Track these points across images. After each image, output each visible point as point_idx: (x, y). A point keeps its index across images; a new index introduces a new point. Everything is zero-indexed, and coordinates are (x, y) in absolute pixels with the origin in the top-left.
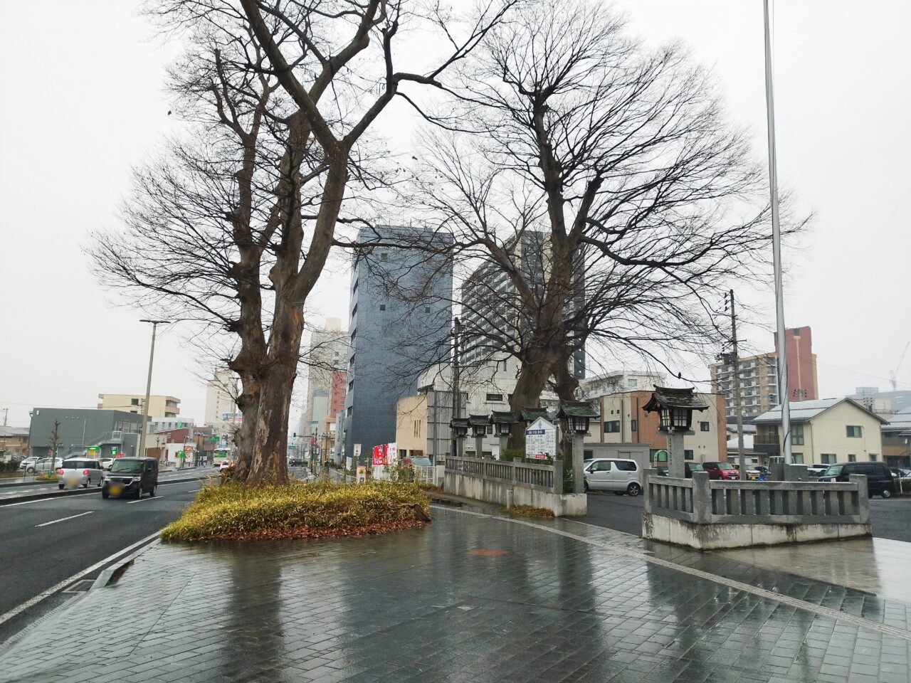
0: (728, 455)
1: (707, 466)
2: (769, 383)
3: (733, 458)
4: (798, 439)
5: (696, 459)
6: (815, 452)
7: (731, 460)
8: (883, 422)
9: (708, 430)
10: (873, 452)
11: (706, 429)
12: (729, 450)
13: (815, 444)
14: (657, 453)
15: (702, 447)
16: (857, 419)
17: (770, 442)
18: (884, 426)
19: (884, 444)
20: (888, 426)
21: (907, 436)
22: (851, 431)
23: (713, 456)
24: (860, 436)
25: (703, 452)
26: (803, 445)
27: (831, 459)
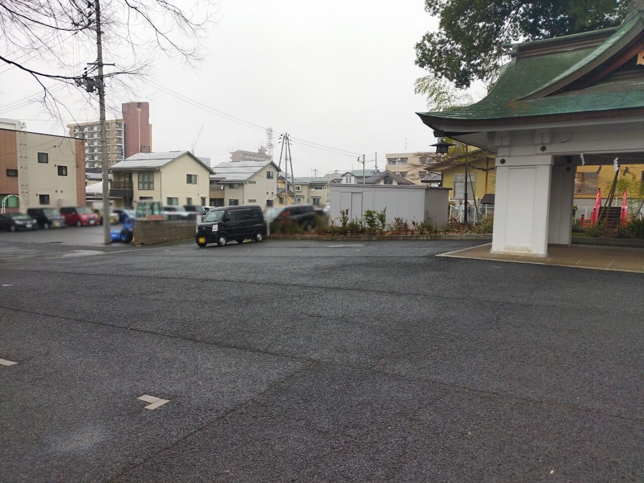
0: (87, 199)
1: (64, 211)
2: (117, 143)
3: (91, 203)
4: (149, 185)
5: (53, 203)
6: (163, 195)
7: (89, 205)
8: (211, 173)
9: (66, 175)
10: (203, 196)
11: (64, 173)
12: (88, 195)
13: (163, 189)
14: (5, 198)
15: (59, 191)
16: (195, 169)
17: (124, 187)
18: (211, 176)
19: (211, 189)
20: (214, 176)
21: (223, 184)
22: (190, 179)
23: (70, 201)
24: (196, 183)
25: (60, 196)
26: (153, 190)
27: (174, 201)
